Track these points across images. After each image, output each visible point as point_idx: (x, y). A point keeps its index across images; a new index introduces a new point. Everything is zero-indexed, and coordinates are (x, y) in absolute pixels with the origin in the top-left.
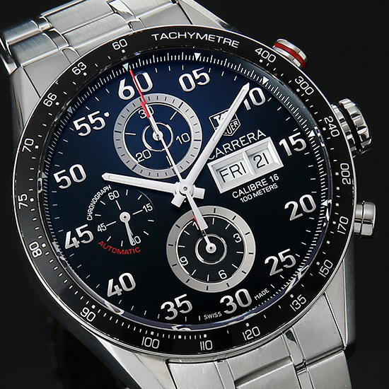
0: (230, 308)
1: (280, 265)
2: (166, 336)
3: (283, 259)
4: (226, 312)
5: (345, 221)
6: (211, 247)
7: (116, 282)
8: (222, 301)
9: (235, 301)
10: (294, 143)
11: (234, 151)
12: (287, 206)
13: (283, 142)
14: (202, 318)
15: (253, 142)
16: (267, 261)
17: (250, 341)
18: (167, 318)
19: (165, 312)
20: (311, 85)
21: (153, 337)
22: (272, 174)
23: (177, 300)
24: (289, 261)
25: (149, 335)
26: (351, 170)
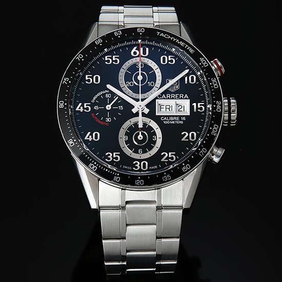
0: (137, 167)
1: (168, 158)
2: (101, 167)
3: (170, 156)
4: (134, 168)
5: (205, 151)
6: (140, 137)
7: (91, 134)
8: (134, 163)
9: (140, 165)
10: (199, 107)
11: (171, 99)
12: (183, 133)
13: (195, 104)
14: (122, 166)
15: (181, 98)
16: (162, 154)
17: (138, 185)
18: (106, 160)
19: (107, 157)
20: (218, 84)
21: (95, 165)
22: (183, 116)
23: (114, 154)
24: (172, 158)
25: (93, 163)
26: (218, 129)
